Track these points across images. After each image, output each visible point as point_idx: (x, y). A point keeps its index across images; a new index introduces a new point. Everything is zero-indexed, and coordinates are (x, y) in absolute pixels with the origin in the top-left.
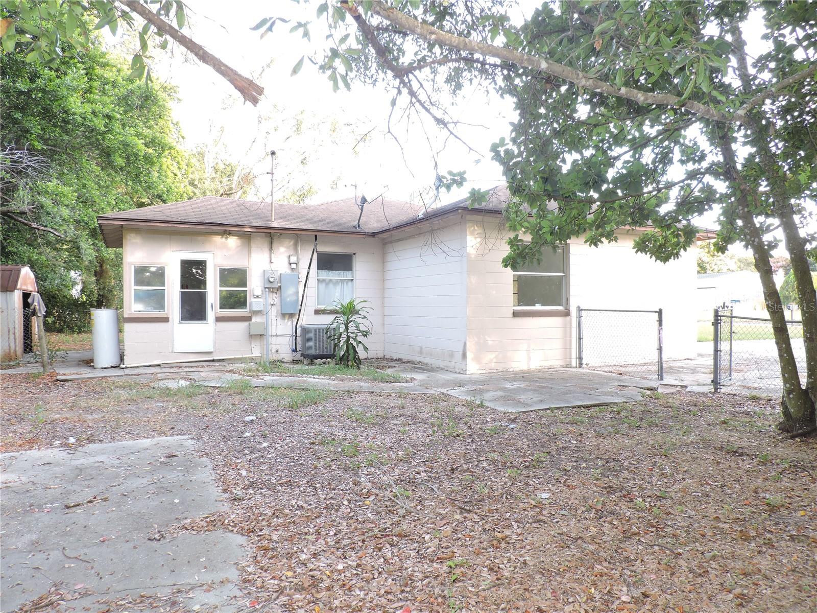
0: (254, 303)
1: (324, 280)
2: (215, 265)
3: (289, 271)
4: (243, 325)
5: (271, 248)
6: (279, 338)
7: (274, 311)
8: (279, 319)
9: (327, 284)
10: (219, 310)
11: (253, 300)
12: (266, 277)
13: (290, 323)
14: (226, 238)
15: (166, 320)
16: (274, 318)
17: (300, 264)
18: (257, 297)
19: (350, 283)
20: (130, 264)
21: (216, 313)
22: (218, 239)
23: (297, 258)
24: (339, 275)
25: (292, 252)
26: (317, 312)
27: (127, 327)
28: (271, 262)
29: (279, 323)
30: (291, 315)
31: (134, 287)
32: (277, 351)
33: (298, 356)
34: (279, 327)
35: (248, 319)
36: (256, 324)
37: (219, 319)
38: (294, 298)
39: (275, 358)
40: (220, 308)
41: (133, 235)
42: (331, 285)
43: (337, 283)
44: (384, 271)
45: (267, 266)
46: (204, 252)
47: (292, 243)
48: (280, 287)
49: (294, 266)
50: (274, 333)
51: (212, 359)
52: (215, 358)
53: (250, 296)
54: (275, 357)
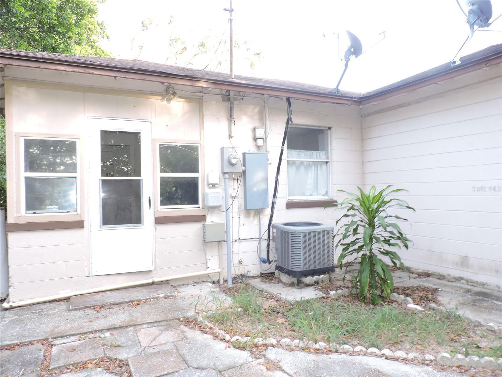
0: (210, 196)
1: (294, 162)
2: (153, 140)
3: (253, 149)
4: (194, 228)
5: (230, 116)
6: (244, 244)
7: (236, 206)
8: (242, 217)
9: (298, 168)
10: (160, 207)
11: (208, 190)
12: (226, 157)
13: (256, 222)
14: (169, 100)
15: (78, 225)
16: (236, 216)
17: (269, 140)
18: (214, 186)
19: (324, 166)
20: (18, 135)
21: (155, 211)
22: (157, 101)
23: (265, 132)
24: (311, 156)
25: (257, 124)
26: (291, 205)
27: (13, 238)
28: (231, 137)
29: (241, 224)
30: (258, 212)
31: (25, 174)
32: (241, 262)
33: (271, 268)
34: (242, 228)
35: (201, 218)
36: (214, 225)
37: (160, 221)
38: (263, 186)
39: (239, 273)
40: (163, 203)
41: (22, 89)
42: (302, 170)
43: (308, 166)
44: (363, 151)
45: (225, 142)
46: (136, 120)
47: (257, 110)
48: (244, 172)
49: (260, 142)
50: (235, 237)
51: (150, 281)
52: (156, 280)
53: (203, 185)
54: (238, 271)
